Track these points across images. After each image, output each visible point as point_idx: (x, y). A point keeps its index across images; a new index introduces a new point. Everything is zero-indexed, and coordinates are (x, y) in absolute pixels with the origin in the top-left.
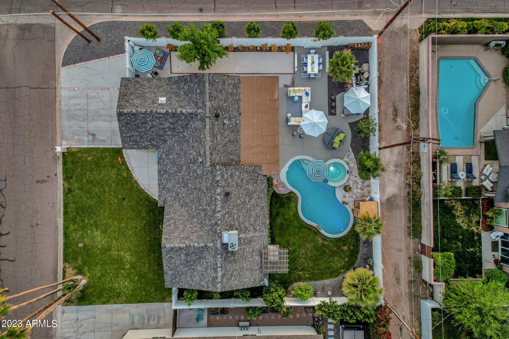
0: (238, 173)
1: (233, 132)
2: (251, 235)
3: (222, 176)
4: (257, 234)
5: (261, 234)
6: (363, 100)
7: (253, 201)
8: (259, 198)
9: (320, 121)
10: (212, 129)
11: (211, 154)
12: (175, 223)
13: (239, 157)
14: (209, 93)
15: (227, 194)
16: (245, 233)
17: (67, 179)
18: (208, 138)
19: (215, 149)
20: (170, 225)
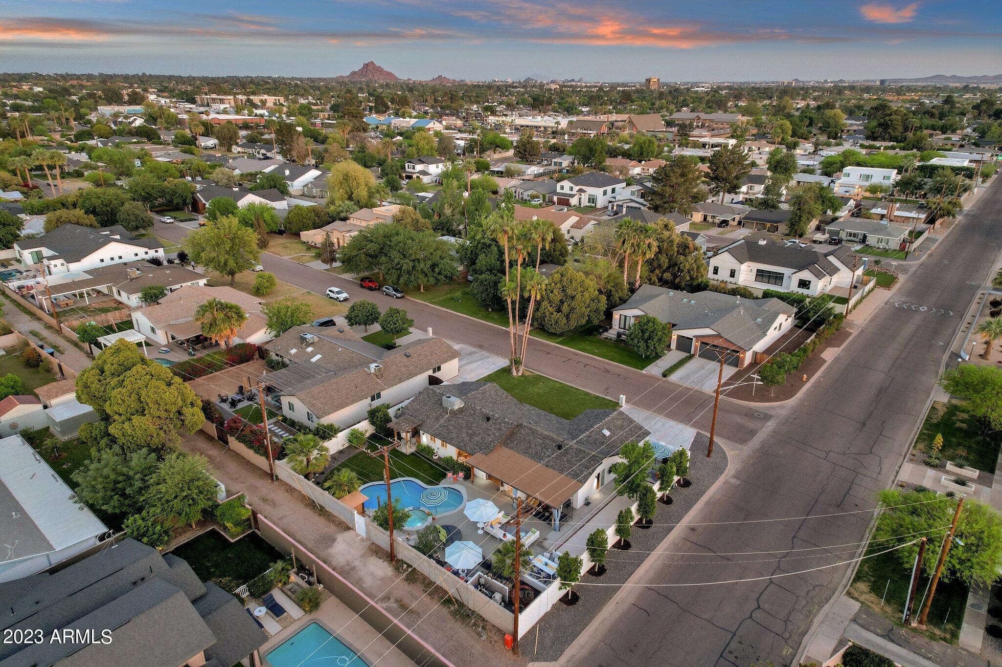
0: (497, 434)
1: (536, 453)
2: (442, 421)
3: (505, 423)
4: (437, 426)
5: (434, 428)
6: (458, 554)
7: (464, 435)
8: (463, 440)
9: (478, 512)
10: (552, 439)
11: (531, 429)
12: (501, 397)
13: (510, 448)
14: (584, 451)
15: (488, 419)
16: (448, 418)
17: (597, 397)
18: (546, 433)
19: (533, 434)
20: (503, 394)
